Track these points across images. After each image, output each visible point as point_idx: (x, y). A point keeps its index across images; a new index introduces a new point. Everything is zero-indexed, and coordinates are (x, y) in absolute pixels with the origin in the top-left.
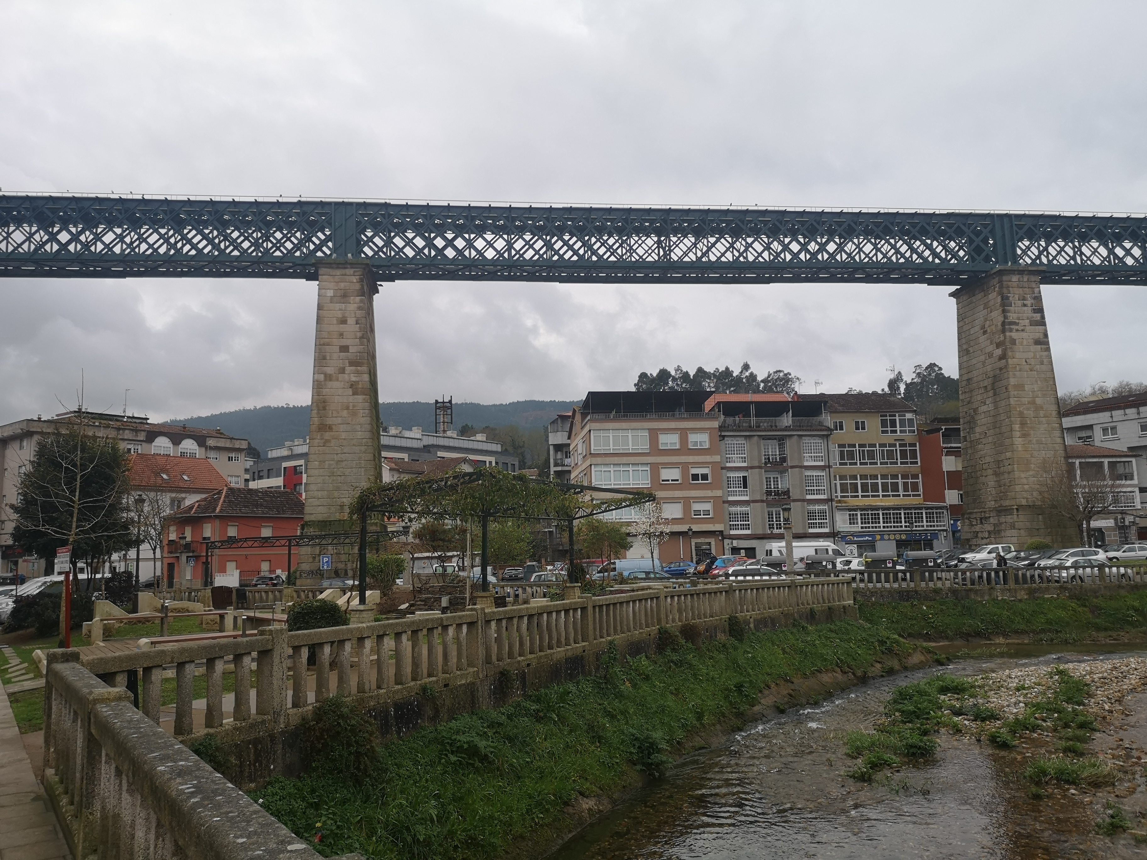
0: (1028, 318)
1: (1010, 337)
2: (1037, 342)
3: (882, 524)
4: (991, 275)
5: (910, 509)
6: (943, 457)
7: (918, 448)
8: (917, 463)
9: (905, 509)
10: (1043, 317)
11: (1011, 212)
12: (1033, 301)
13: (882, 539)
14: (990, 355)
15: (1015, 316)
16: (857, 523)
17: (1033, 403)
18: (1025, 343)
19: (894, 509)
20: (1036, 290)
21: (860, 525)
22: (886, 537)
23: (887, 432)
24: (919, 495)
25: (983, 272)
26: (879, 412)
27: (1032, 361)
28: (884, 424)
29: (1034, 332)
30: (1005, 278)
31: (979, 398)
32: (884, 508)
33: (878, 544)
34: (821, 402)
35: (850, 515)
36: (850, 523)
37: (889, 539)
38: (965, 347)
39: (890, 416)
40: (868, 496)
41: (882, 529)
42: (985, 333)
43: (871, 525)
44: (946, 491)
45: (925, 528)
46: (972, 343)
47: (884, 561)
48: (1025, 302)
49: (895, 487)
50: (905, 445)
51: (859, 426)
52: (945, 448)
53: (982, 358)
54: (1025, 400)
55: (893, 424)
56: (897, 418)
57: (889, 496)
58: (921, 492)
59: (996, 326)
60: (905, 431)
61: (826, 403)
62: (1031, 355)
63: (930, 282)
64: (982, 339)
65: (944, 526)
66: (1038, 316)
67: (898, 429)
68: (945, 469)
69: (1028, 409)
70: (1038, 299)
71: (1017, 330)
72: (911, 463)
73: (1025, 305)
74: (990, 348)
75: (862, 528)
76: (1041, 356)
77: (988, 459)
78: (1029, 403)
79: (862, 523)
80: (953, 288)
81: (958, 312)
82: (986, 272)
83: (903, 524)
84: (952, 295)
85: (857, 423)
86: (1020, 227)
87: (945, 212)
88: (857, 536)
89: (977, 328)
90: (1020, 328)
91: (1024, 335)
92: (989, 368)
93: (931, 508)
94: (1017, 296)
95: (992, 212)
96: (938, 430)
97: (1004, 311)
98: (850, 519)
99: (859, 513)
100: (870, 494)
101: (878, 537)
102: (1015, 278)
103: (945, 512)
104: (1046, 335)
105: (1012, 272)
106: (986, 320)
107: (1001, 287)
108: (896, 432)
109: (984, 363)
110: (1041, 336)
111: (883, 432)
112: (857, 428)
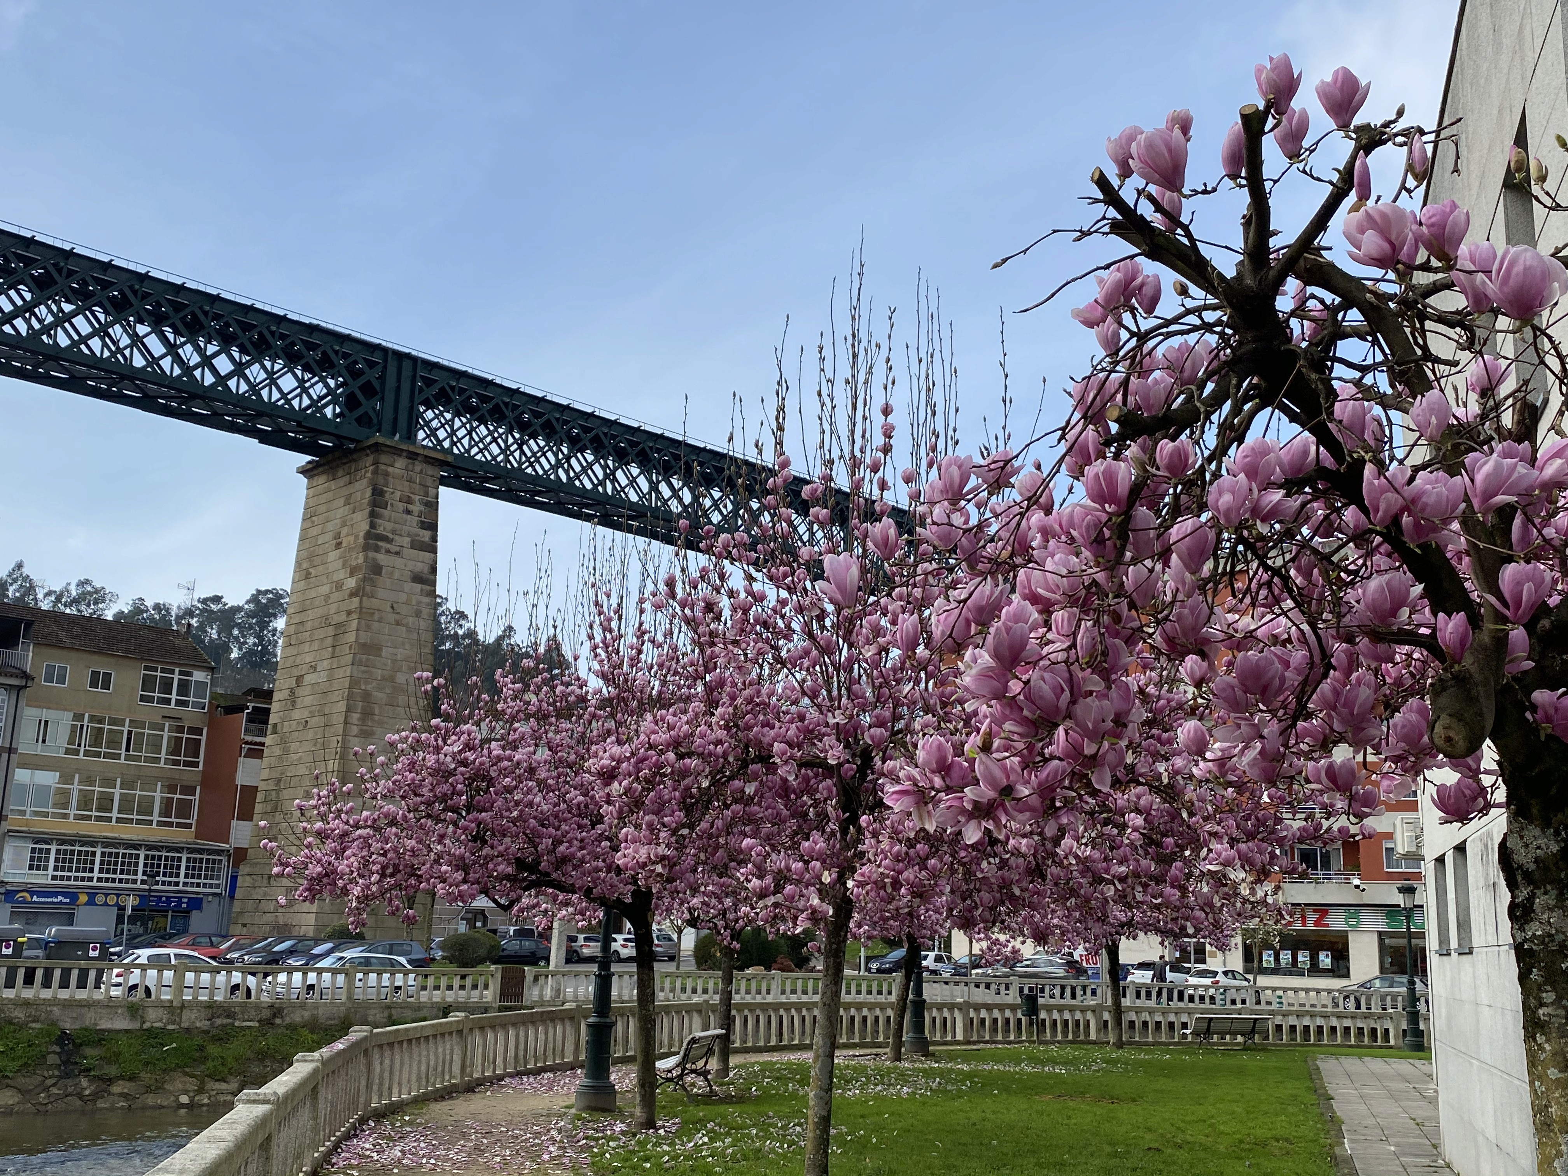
0: (409, 535)
1: (374, 560)
2: (418, 578)
3: (96, 874)
4: (363, 449)
6: (241, 759)
7: (204, 738)
8: (196, 765)
9: (150, 848)
10: (434, 539)
12: (422, 508)
13: (91, 902)
14: (339, 586)
15: (389, 526)
16: (46, 868)
17: (392, 679)
18: (397, 575)
20: (432, 491)
21: (51, 871)
22: (100, 899)
23: (150, 700)
24: (189, 826)
25: (352, 440)
26: (143, 659)
27: (404, 609)
28: (148, 682)
29: (417, 561)
30: (384, 458)
31: (308, 658)
32: (107, 843)
33: (82, 913)
34: (18, 622)
35: (33, 850)
36: (31, 867)
37: (106, 904)
38: (305, 565)
39: (163, 671)
41: (95, 883)
42: (338, 545)
44: (234, 823)
45: (181, 887)
46: (318, 561)
47: (84, 945)
48: (411, 507)
50: (180, 729)
51: (101, 680)
52: (247, 743)
53: (325, 589)
54: (378, 673)
55: (167, 687)
56: (176, 677)
57: (130, 821)
58: (193, 821)
59: (357, 537)
60: (184, 704)
61: (29, 625)
62: (403, 597)
63: (265, 439)
64: (333, 555)
65: (218, 886)
66: (426, 535)
67: (174, 697)
68: (239, 782)
69: (380, 689)
70: (433, 506)
71: (388, 552)
72: (187, 764)
73: (408, 512)
74: (341, 575)
75: (54, 878)
76: (419, 603)
77: (302, 770)
78: (383, 679)
79: (56, 869)
80: (304, 459)
81: (306, 503)
82: (358, 441)
83: (140, 876)
84: (304, 471)
85: (95, 674)
86: (429, 382)
87: (307, 321)
88: (40, 894)
89: (329, 536)
90: (394, 549)
91: (398, 562)
92: (333, 608)
93: (200, 851)
94: (398, 494)
96: (241, 709)
97: (373, 515)
98: (32, 859)
99: (54, 848)
101: (83, 898)
102: (401, 463)
103: (224, 859)
104: (434, 570)
105: (396, 451)
106: (344, 525)
107: (375, 472)
108: (168, 702)
109: (327, 597)
110: (425, 568)
111: (143, 699)
112: (94, 684)
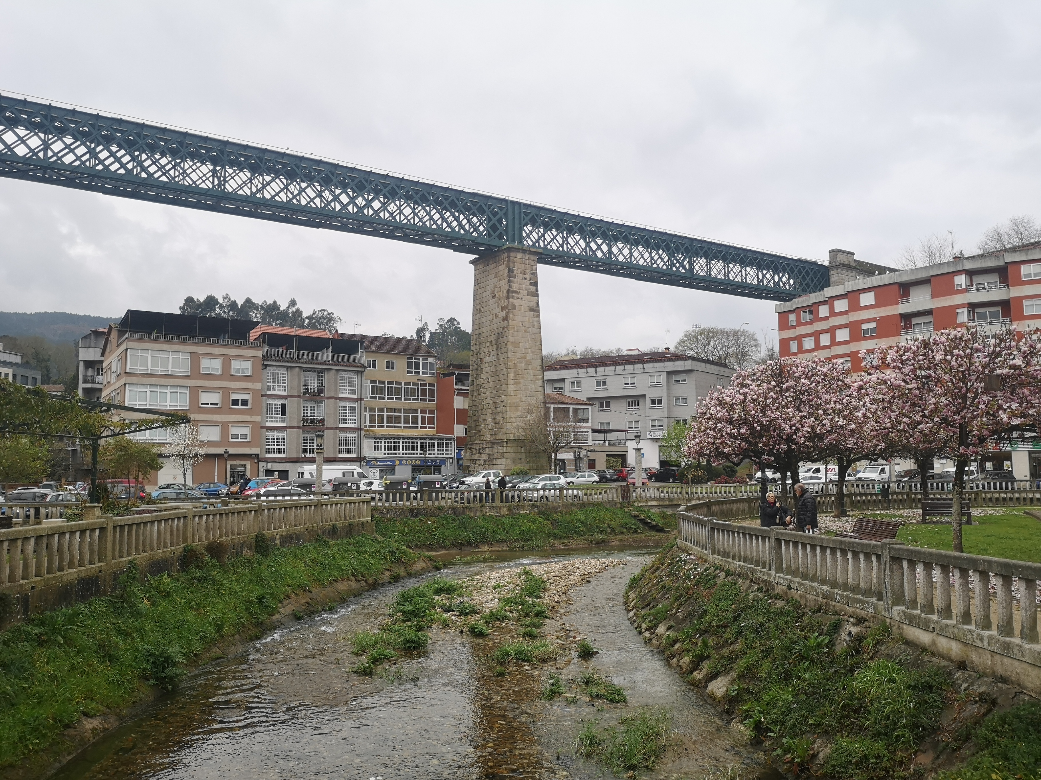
0: (526, 289)
1: (512, 303)
2: (532, 310)
3: (401, 452)
4: (502, 250)
5: (425, 439)
6: (455, 397)
7: (435, 388)
8: (433, 400)
9: (421, 439)
10: (537, 290)
11: (521, 201)
12: (531, 276)
13: (401, 464)
14: (497, 316)
15: (517, 286)
16: (381, 450)
17: (525, 358)
18: (523, 309)
19: (413, 439)
20: (534, 267)
21: (383, 451)
22: (404, 462)
23: (411, 372)
24: (433, 428)
25: (496, 247)
26: (407, 355)
27: (527, 325)
28: (410, 365)
29: (528, 301)
30: (512, 254)
31: (486, 350)
32: (404, 438)
33: (397, 468)
34: (358, 341)
35: (375, 443)
36: (375, 450)
37: (407, 464)
38: (478, 307)
39: (415, 359)
40: (392, 427)
41: (401, 455)
42: (494, 297)
43: (392, 452)
44: (455, 426)
45: (436, 455)
46: (484, 305)
47: (400, 483)
48: (525, 276)
49: (415, 420)
50: (425, 385)
51: (391, 366)
52: (457, 389)
53: (490, 317)
54: (519, 355)
55: (417, 366)
56: (421, 361)
57: (409, 427)
58: (435, 426)
59: (503, 292)
60: (426, 373)
61: (362, 343)
62: (526, 319)
63: (456, 249)
64: (492, 301)
65: (451, 454)
66: (533, 288)
67: (421, 370)
68: (455, 407)
69: (521, 363)
70: (535, 274)
71: (518, 298)
72: (430, 400)
73: (525, 279)
74: (498, 310)
75: (385, 454)
76: (533, 321)
77: (488, 401)
78: (522, 358)
79: (385, 450)
80: (473, 257)
81: (475, 277)
82: (499, 247)
83: (419, 452)
84: (472, 262)
85: (387, 363)
86: (527, 214)
87: (471, 191)
88: (380, 461)
89: (488, 293)
90: (520, 296)
91: (523, 302)
92: (495, 327)
93: (442, 439)
94: (520, 270)
95: (507, 198)
96: (453, 374)
97: (509, 281)
98: (375, 446)
99: (383, 441)
100: (394, 425)
101: (397, 462)
102: (519, 255)
103: (453, 442)
104: (538, 305)
105: (517, 250)
106: (495, 287)
107: (509, 261)
108: (418, 373)
109: (491, 321)
110: (535, 305)
111: (408, 372)
112: (388, 368)
